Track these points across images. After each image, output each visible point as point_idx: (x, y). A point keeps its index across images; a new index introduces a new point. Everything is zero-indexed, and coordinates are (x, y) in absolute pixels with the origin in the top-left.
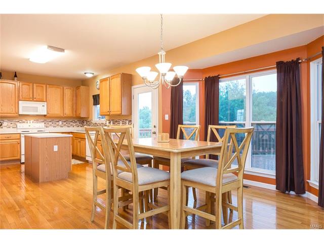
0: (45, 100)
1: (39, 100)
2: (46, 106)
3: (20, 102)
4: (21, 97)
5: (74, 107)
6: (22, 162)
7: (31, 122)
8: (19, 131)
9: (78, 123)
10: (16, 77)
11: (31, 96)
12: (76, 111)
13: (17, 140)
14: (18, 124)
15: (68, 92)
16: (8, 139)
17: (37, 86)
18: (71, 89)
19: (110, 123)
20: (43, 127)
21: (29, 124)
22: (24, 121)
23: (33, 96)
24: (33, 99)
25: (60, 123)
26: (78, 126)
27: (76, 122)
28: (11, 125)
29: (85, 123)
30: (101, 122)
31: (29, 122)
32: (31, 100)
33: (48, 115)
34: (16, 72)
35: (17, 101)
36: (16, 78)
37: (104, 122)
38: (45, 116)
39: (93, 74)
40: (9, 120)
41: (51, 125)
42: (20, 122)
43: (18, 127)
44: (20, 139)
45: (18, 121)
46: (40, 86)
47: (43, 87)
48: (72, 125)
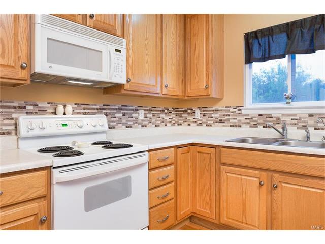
7: (69, 108)
9: (173, 115)
14: (24, 121)
21: (60, 119)
26: (174, 125)
31: (60, 108)
41: (119, 122)
42: (29, 108)
43: (23, 131)
44: (47, 197)
45: (22, 103)
48: (163, 120)
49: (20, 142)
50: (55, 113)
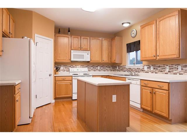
0: (89, 50)
1: (84, 49)
2: (89, 54)
3: (72, 51)
4: (72, 47)
5: (110, 54)
6: (73, 99)
7: (79, 66)
8: (71, 74)
9: (111, 68)
10: (70, 32)
11: (79, 47)
12: (111, 58)
13: (70, 81)
14: (70, 69)
15: (105, 43)
16: (64, 80)
17: (83, 38)
18: (107, 40)
19: (149, 68)
20: (87, 71)
21: (77, 69)
22: (74, 66)
23: (81, 46)
24: (81, 49)
25: (99, 68)
26: (111, 71)
27: (110, 67)
28: (66, 69)
29: (117, 68)
30: (136, 67)
31: (77, 66)
32: (79, 49)
33: (91, 61)
34: (69, 28)
35: (70, 51)
36: (69, 32)
37: (141, 67)
38: (88, 62)
39: (130, 23)
40: (64, 66)
41: (92, 69)
42: (72, 66)
43: (70, 71)
44: (72, 80)
45: (70, 66)
46: (86, 38)
47: (87, 39)
48: (107, 69)
49: (70, 73)
50: (76, 67)
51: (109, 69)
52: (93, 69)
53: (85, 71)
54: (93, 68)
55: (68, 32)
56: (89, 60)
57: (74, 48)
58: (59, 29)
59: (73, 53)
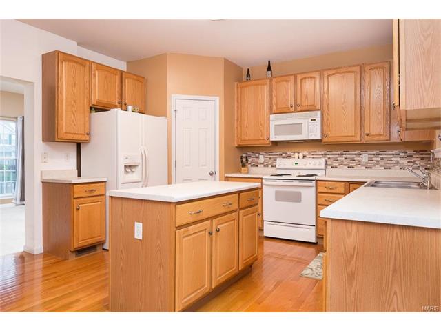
0: (318, 107)
1: (306, 108)
2: (318, 120)
3: (272, 116)
4: (275, 106)
7: (302, 155)
10: (271, 70)
11: (292, 103)
17: (302, 79)
21: (295, 160)
23: (296, 100)
24: (298, 108)
25: (365, 157)
28: (270, 162)
31: (297, 155)
32: (292, 109)
34: (269, 62)
36: (269, 72)
40: (266, 153)
42: (284, 155)
44: (261, 188)
45: (281, 153)
46: (309, 77)
47: (314, 78)
48: (397, 163)
50: (293, 157)
51: (405, 162)
52: (345, 163)
53: (317, 167)
54: (346, 158)
55: (268, 70)
56: (318, 137)
57: (277, 109)
58: (248, 70)
59: (275, 120)
